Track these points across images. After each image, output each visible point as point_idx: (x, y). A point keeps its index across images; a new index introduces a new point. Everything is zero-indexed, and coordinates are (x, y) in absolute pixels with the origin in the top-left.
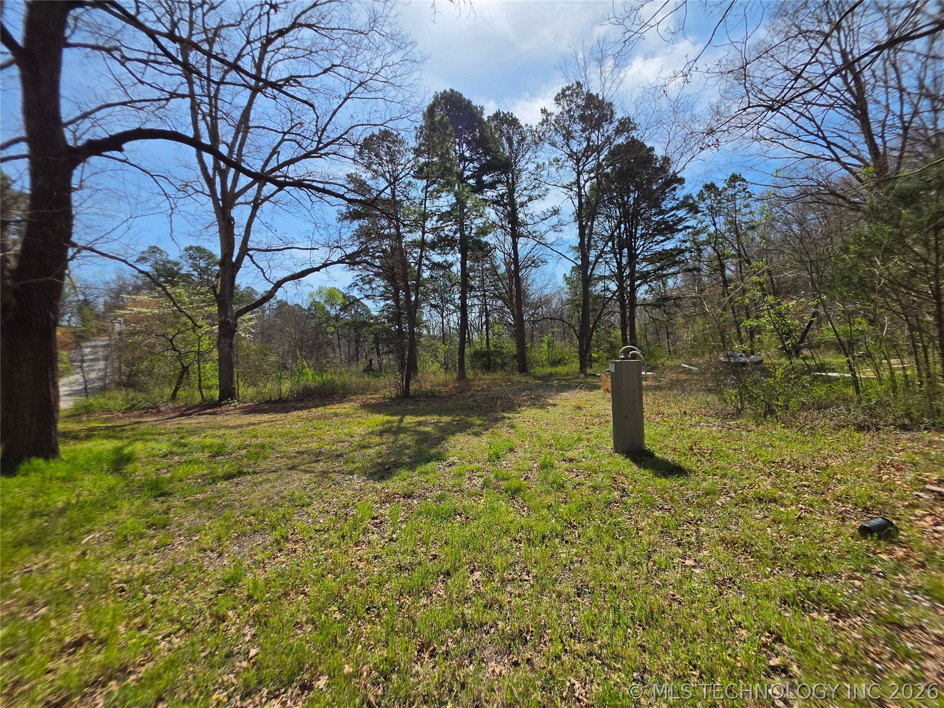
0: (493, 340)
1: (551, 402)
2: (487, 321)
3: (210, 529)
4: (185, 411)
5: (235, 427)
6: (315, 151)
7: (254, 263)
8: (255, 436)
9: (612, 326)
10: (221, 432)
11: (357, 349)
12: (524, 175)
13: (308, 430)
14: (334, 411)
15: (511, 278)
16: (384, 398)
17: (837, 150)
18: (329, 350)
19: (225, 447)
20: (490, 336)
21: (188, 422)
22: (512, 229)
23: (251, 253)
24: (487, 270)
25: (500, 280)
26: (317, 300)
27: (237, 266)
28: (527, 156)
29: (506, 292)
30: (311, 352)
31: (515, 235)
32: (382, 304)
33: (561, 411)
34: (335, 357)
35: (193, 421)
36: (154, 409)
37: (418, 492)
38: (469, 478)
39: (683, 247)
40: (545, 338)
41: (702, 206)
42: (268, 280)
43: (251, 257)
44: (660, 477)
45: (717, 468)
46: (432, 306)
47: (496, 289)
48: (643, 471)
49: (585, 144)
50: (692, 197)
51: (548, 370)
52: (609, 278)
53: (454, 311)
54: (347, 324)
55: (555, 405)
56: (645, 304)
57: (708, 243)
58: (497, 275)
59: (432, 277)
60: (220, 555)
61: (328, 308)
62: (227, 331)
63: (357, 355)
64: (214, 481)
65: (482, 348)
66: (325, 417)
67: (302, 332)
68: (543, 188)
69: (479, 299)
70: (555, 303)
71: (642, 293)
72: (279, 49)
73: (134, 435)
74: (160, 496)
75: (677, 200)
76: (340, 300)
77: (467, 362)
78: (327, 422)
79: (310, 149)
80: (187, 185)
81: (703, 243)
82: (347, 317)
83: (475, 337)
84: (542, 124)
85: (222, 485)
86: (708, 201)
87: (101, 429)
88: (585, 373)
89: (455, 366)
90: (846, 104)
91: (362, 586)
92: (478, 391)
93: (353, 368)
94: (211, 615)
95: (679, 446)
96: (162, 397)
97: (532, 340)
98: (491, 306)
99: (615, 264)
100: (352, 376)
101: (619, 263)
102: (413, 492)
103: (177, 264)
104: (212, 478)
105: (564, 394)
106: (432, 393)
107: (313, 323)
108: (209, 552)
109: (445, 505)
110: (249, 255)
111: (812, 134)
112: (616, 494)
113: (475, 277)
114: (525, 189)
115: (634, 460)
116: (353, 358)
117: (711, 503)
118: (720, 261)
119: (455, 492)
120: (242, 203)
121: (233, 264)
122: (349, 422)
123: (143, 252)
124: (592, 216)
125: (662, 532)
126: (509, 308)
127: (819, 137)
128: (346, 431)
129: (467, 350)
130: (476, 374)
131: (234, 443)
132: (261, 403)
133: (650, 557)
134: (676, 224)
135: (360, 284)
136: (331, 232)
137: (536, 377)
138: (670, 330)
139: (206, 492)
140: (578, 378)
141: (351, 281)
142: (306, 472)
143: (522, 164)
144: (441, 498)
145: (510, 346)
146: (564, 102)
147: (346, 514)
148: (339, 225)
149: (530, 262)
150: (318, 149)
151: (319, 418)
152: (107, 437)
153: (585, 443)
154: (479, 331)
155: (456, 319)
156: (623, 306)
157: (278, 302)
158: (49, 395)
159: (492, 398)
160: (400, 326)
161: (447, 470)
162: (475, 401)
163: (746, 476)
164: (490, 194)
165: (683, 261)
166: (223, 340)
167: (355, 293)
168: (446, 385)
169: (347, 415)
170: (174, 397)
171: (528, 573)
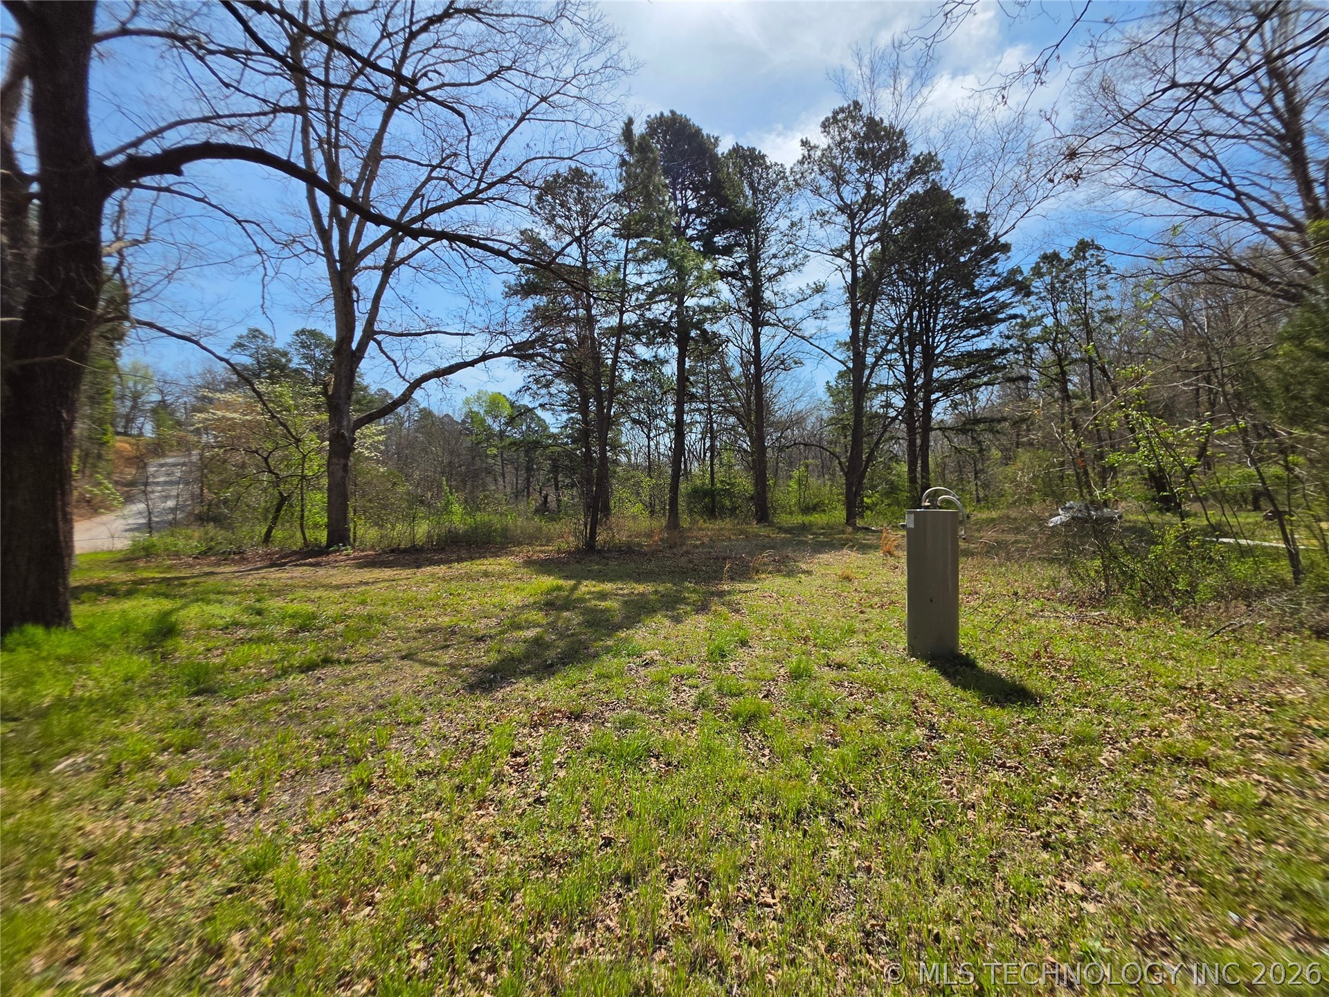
0: (720, 474)
1: (804, 567)
2: (712, 446)
3: (255, 758)
4: (278, 559)
5: (338, 587)
6: (473, 195)
7: (383, 351)
8: (363, 603)
9: (895, 458)
10: (315, 594)
11: (528, 480)
12: (773, 237)
13: (440, 597)
14: (484, 568)
15: (748, 384)
16: (559, 551)
17: (1252, 205)
18: (489, 479)
19: (315, 618)
20: (716, 468)
21: (276, 577)
22: (754, 314)
23: (379, 337)
24: (714, 372)
25: (733, 387)
26: (475, 409)
27: (358, 355)
28: (777, 209)
29: (743, 406)
30: (464, 482)
31: (758, 323)
32: (565, 417)
33: (819, 582)
34: (496, 490)
35: (284, 575)
36: (238, 555)
37: (592, 710)
38: (676, 689)
39: (1006, 346)
40: (796, 474)
41: (1037, 285)
42: (403, 378)
43: (379, 343)
44: (991, 705)
45: (1089, 694)
46: (635, 421)
47: (726, 401)
48: (960, 693)
49: (863, 192)
50: (1021, 273)
51: (799, 519)
52: (893, 389)
53: (666, 431)
54: (514, 443)
55: (809, 573)
56: (943, 429)
57: (1042, 339)
58: (730, 380)
59: (634, 380)
60: (256, 811)
61: (489, 421)
62: (341, 447)
63: (528, 488)
64: (285, 672)
65: (704, 484)
66: (469, 577)
67: (452, 453)
68: (800, 256)
69: (701, 414)
70: (810, 422)
71: (941, 412)
72: (428, 49)
73: (195, 593)
74: (197, 694)
75: (999, 275)
76: (507, 411)
77: (682, 504)
78: (471, 585)
79: (467, 191)
80: (294, 241)
81: (1036, 340)
82: (515, 434)
83: (695, 468)
84: (802, 162)
85: (294, 680)
86: (1048, 279)
87: (153, 581)
88: (854, 525)
89: (664, 509)
90: (1268, 134)
91: (474, 896)
92: (696, 547)
93: (522, 507)
94: (201, 941)
95: (1015, 649)
96: (252, 538)
97: (776, 475)
98: (719, 424)
99: (903, 369)
100: (518, 518)
101: (908, 367)
102: (583, 710)
103: (285, 354)
104: (282, 669)
105: (824, 557)
106: (629, 547)
107: (468, 441)
108: (240, 803)
109: (634, 740)
110: (375, 340)
111: (1212, 179)
112: (920, 733)
113: (697, 382)
114: (775, 256)
115: (945, 673)
116: (520, 493)
117: (1090, 761)
118: (1062, 368)
119: (652, 713)
120: (370, 268)
121: (353, 353)
122: (501, 588)
123: (241, 337)
124: (872, 297)
125: (1011, 816)
126: (744, 428)
127: (1225, 185)
128: (496, 600)
129: (683, 487)
130: (694, 522)
131: (330, 613)
132: (385, 552)
133: (995, 870)
134: (996, 312)
135: (534, 387)
136: (493, 311)
137: (781, 529)
138: (980, 466)
139: (268, 691)
140: (843, 532)
141: (521, 384)
142: (426, 663)
143: (770, 219)
144: (626, 724)
145: (745, 483)
146: (834, 130)
147: (474, 744)
148: (505, 302)
149: (776, 363)
150: (478, 191)
151: (460, 578)
152: (156, 594)
153: (861, 637)
154: (701, 460)
155: (667, 441)
156: (911, 430)
157: (421, 411)
158: (57, 531)
159: (717, 558)
160: (588, 450)
161: (643, 671)
162: (690, 561)
163: (1141, 711)
164: (724, 263)
165: (1005, 367)
166: (334, 460)
167: (526, 401)
168: (649, 535)
169: (502, 576)
170: (267, 538)
171: (772, 888)
